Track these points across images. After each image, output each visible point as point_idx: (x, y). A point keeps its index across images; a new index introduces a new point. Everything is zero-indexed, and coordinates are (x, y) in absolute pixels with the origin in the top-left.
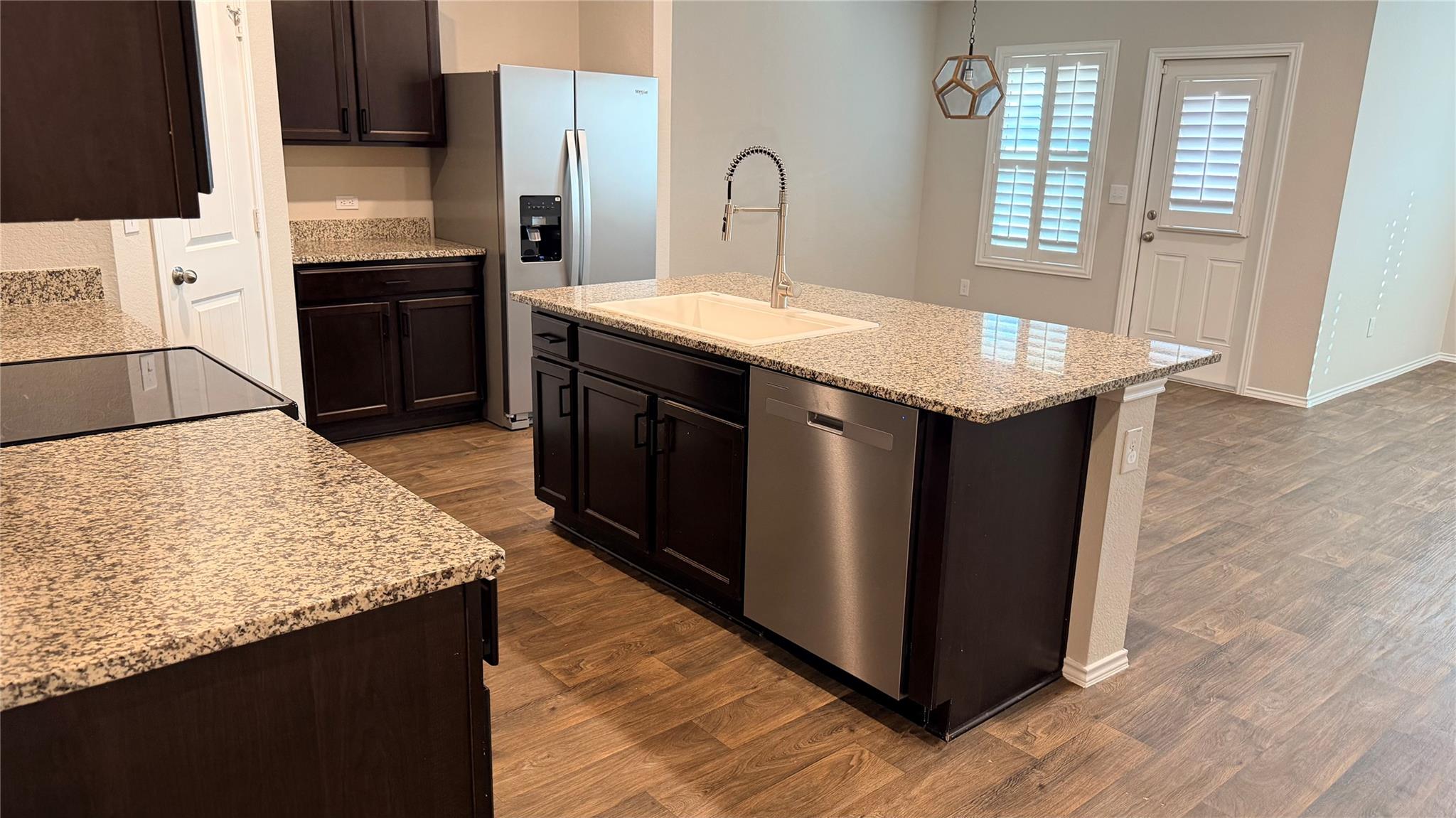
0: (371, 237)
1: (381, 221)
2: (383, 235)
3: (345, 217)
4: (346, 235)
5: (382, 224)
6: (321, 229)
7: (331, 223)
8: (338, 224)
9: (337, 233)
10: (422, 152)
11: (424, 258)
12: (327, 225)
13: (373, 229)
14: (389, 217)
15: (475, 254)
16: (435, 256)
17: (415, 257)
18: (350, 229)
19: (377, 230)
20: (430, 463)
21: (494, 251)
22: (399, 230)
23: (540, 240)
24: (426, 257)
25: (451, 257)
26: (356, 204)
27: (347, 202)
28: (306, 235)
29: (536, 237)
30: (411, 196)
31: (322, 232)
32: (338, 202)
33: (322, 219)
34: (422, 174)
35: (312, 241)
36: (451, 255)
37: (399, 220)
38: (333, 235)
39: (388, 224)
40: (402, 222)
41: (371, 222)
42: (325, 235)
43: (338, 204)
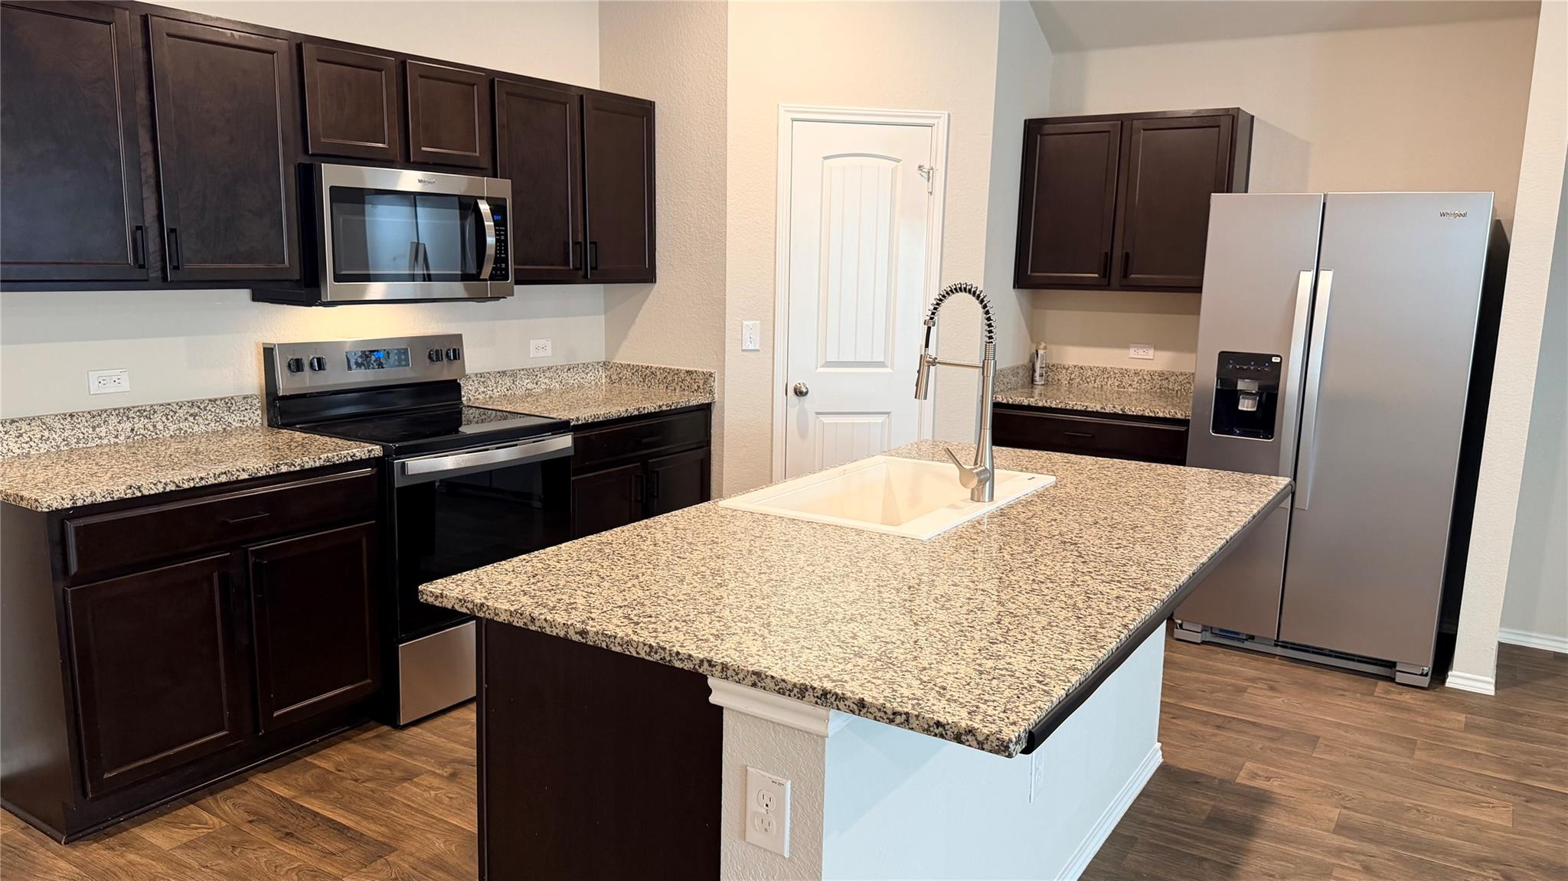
0: (1158, 391)
1: (1173, 374)
3: (1132, 366)
4: (1130, 385)
5: (1173, 378)
6: (1105, 376)
7: (1116, 371)
8: (1124, 373)
9: (1122, 382)
11: (1118, 414)
12: (1112, 373)
13: (1163, 382)
14: (1183, 371)
16: (1131, 413)
17: (1107, 411)
18: (1136, 379)
19: (1162, 384)
24: (1121, 412)
26: (1151, 353)
27: (1141, 351)
28: (1088, 380)
31: (1106, 380)
32: (1132, 350)
33: (1108, 366)
35: (1094, 387)
38: (1117, 384)
39: (1181, 378)
41: (1161, 374)
42: (1109, 383)
43: (1132, 352)
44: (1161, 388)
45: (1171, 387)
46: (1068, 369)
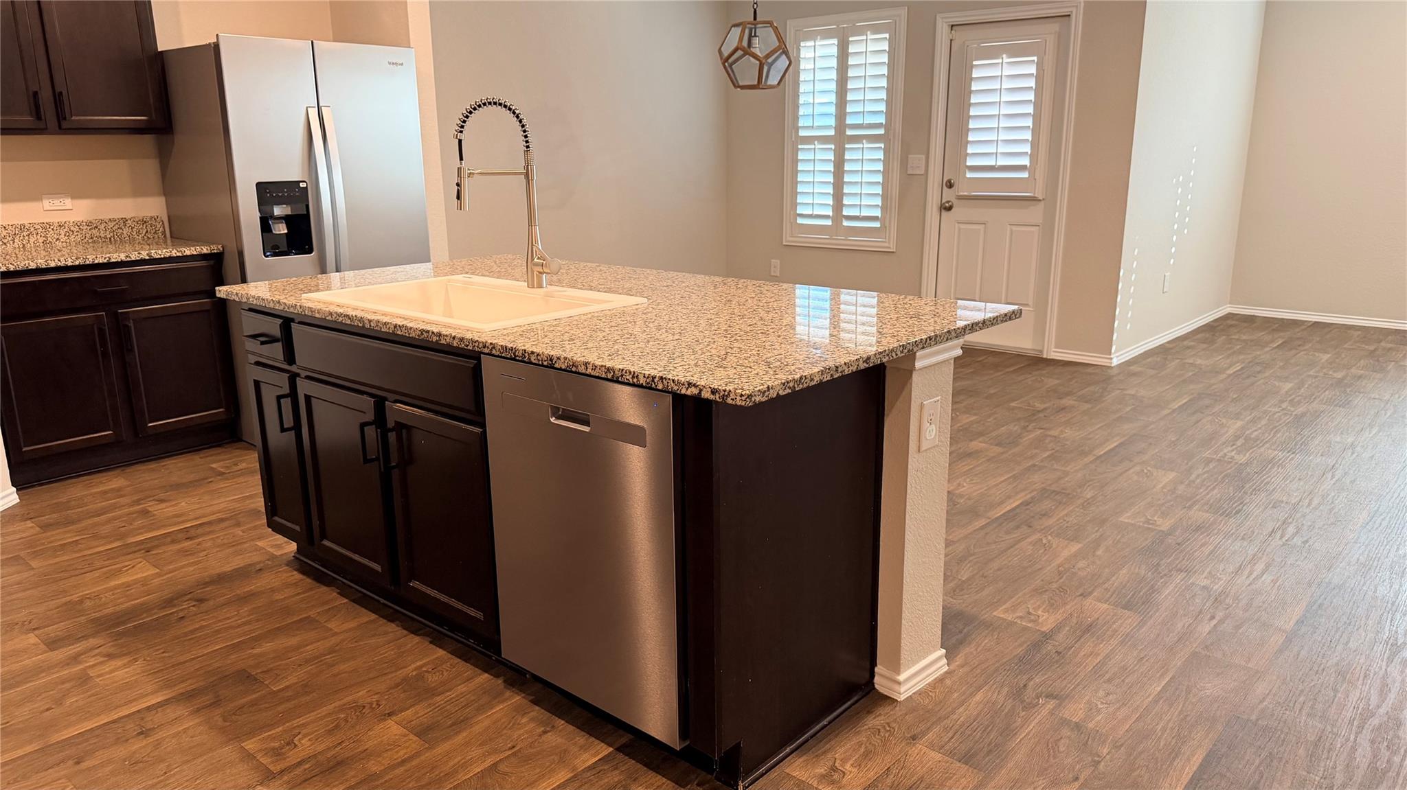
0: (90, 241)
1: (102, 221)
2: (106, 237)
3: (55, 219)
4: (57, 239)
5: (103, 225)
6: (25, 234)
7: (37, 227)
8: (47, 227)
9: (47, 238)
10: (148, 140)
11: (145, 260)
12: (32, 229)
14: (111, 217)
15: (209, 252)
17: (132, 259)
18: (62, 232)
19: (92, 231)
20: (162, 496)
21: (231, 247)
22: (126, 231)
23: (286, 231)
24: (147, 258)
25: (179, 256)
26: (68, 203)
27: (57, 202)
28: (5, 241)
29: (281, 229)
30: (138, 192)
31: (27, 238)
32: (46, 202)
33: (26, 222)
34: (150, 167)
36: (178, 254)
37: (125, 220)
38: (41, 241)
39: (111, 225)
40: (129, 221)
41: (89, 224)
42: (32, 240)
43: (46, 204)
44: (92, 238)
45: (103, 236)
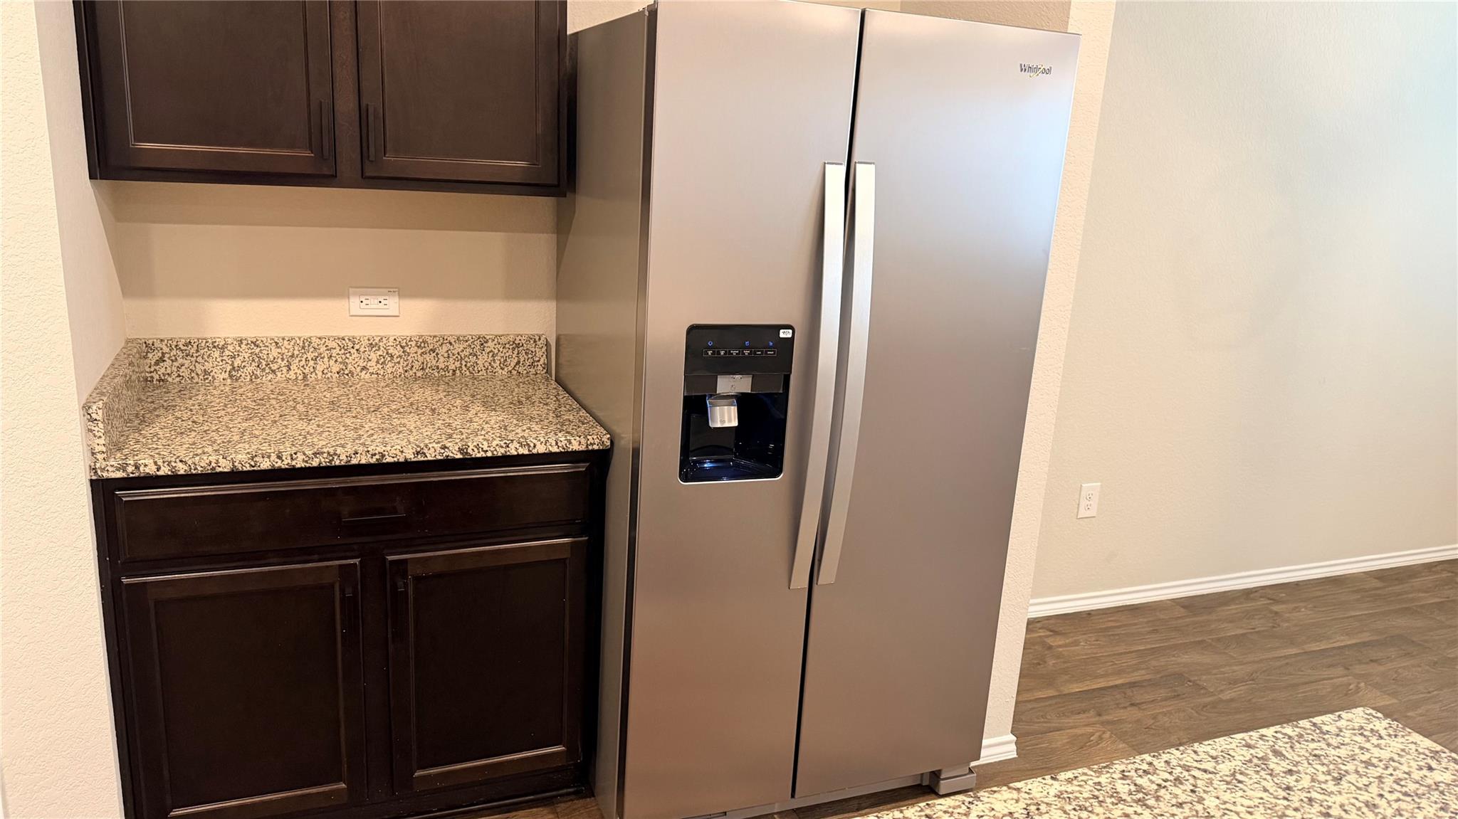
0: (420, 374)
1: (444, 340)
2: (446, 369)
3: (363, 330)
4: (364, 368)
5: (445, 348)
7: (332, 344)
8: (347, 345)
9: (346, 364)
10: (543, 205)
12: (323, 349)
13: (427, 357)
14: (461, 333)
15: (583, 448)
17: (430, 458)
18: (374, 357)
19: (425, 356)
21: (626, 441)
22: (483, 360)
23: (736, 424)
25: (523, 455)
26: (392, 304)
27: (373, 302)
28: (274, 367)
29: (725, 417)
30: (513, 292)
31: (311, 363)
32: (354, 301)
33: (314, 336)
34: (541, 245)
35: (288, 380)
37: (483, 341)
38: (336, 368)
39: (458, 347)
40: (490, 344)
43: (353, 304)
46: (223, 348)
